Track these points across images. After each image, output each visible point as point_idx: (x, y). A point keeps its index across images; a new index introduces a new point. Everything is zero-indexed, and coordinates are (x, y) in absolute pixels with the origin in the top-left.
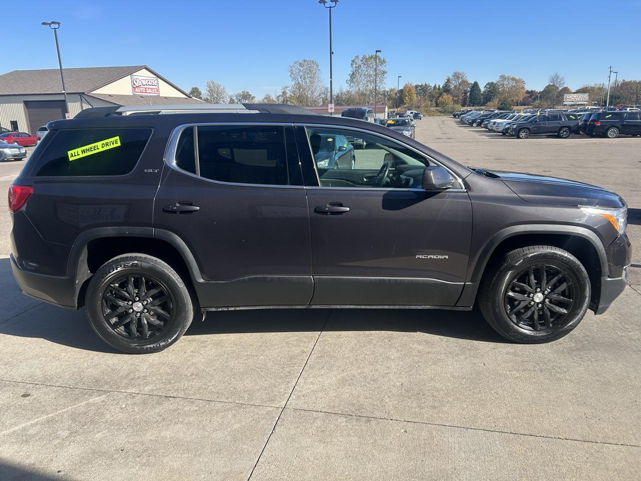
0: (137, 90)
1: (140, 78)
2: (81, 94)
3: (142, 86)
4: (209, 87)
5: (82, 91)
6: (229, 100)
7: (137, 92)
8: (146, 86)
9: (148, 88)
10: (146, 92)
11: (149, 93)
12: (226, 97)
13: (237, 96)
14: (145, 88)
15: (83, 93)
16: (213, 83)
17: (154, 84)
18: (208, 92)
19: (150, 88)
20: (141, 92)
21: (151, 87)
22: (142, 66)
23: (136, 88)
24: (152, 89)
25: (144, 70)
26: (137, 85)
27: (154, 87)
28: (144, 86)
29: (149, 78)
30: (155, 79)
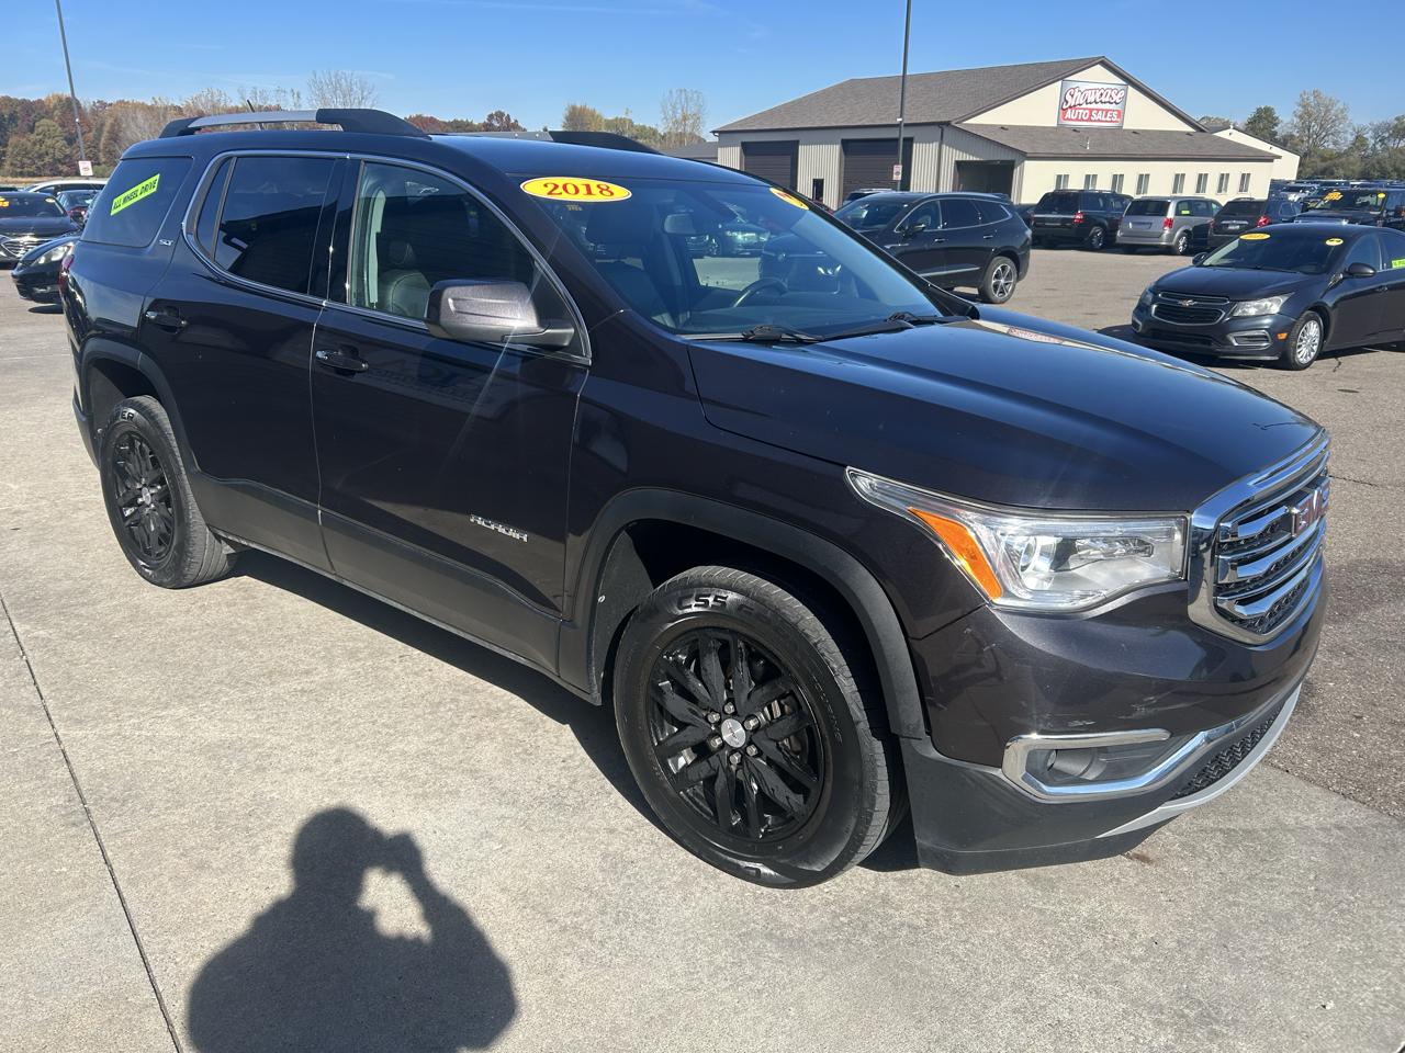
0: (1069, 114)
1: (1083, 87)
2: (943, 125)
3: (1084, 106)
4: (1304, 107)
5: (947, 120)
6: (1351, 138)
7: (1068, 119)
8: (1094, 106)
9: (1098, 110)
10: (1089, 120)
11: (1099, 121)
12: (1346, 132)
13: (1376, 130)
14: (1091, 110)
15: (948, 124)
16: (1316, 94)
17: (1117, 99)
18: (1296, 120)
19: (1103, 110)
20: (1077, 120)
21: (1107, 106)
22: (1094, 59)
23: (1069, 110)
24: (1107, 111)
25: (1099, 67)
26: (1071, 102)
27: (1113, 107)
28: (1089, 106)
29: (1105, 87)
30: (1122, 87)
